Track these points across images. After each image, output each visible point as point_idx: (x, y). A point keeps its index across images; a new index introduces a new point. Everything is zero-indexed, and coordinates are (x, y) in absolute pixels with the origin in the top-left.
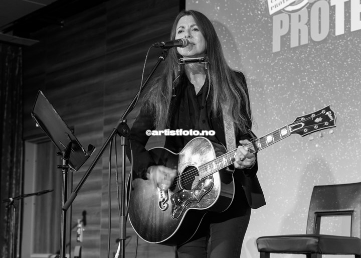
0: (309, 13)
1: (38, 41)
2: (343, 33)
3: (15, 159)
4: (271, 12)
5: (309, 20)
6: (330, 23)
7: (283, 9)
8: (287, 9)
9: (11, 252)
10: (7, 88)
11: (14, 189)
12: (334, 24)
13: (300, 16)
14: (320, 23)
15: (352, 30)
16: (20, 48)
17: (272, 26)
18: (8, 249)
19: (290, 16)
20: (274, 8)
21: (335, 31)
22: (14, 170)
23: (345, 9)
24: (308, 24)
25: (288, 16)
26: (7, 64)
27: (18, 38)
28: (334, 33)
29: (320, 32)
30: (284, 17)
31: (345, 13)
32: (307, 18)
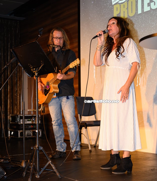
0: (128, 3)
1: (25, 18)
2: (141, 13)
3: (18, 70)
4: (113, 4)
5: (128, 7)
6: (136, 8)
7: (118, 2)
8: (119, 2)
9: (18, 109)
10: (13, 39)
11: (18, 83)
12: (137, 9)
13: (124, 5)
14: (132, 8)
15: (144, 11)
16: (18, 21)
17: (113, 10)
18: (17, 108)
19: (120, 5)
20: (114, 2)
21: (138, 12)
22: (18, 74)
23: (142, 2)
24: (127, 9)
25: (119, 5)
26: (13, 29)
27: (16, 17)
28: (137, 13)
29: (132, 13)
30: (118, 6)
31: (142, 3)
32: (127, 6)
